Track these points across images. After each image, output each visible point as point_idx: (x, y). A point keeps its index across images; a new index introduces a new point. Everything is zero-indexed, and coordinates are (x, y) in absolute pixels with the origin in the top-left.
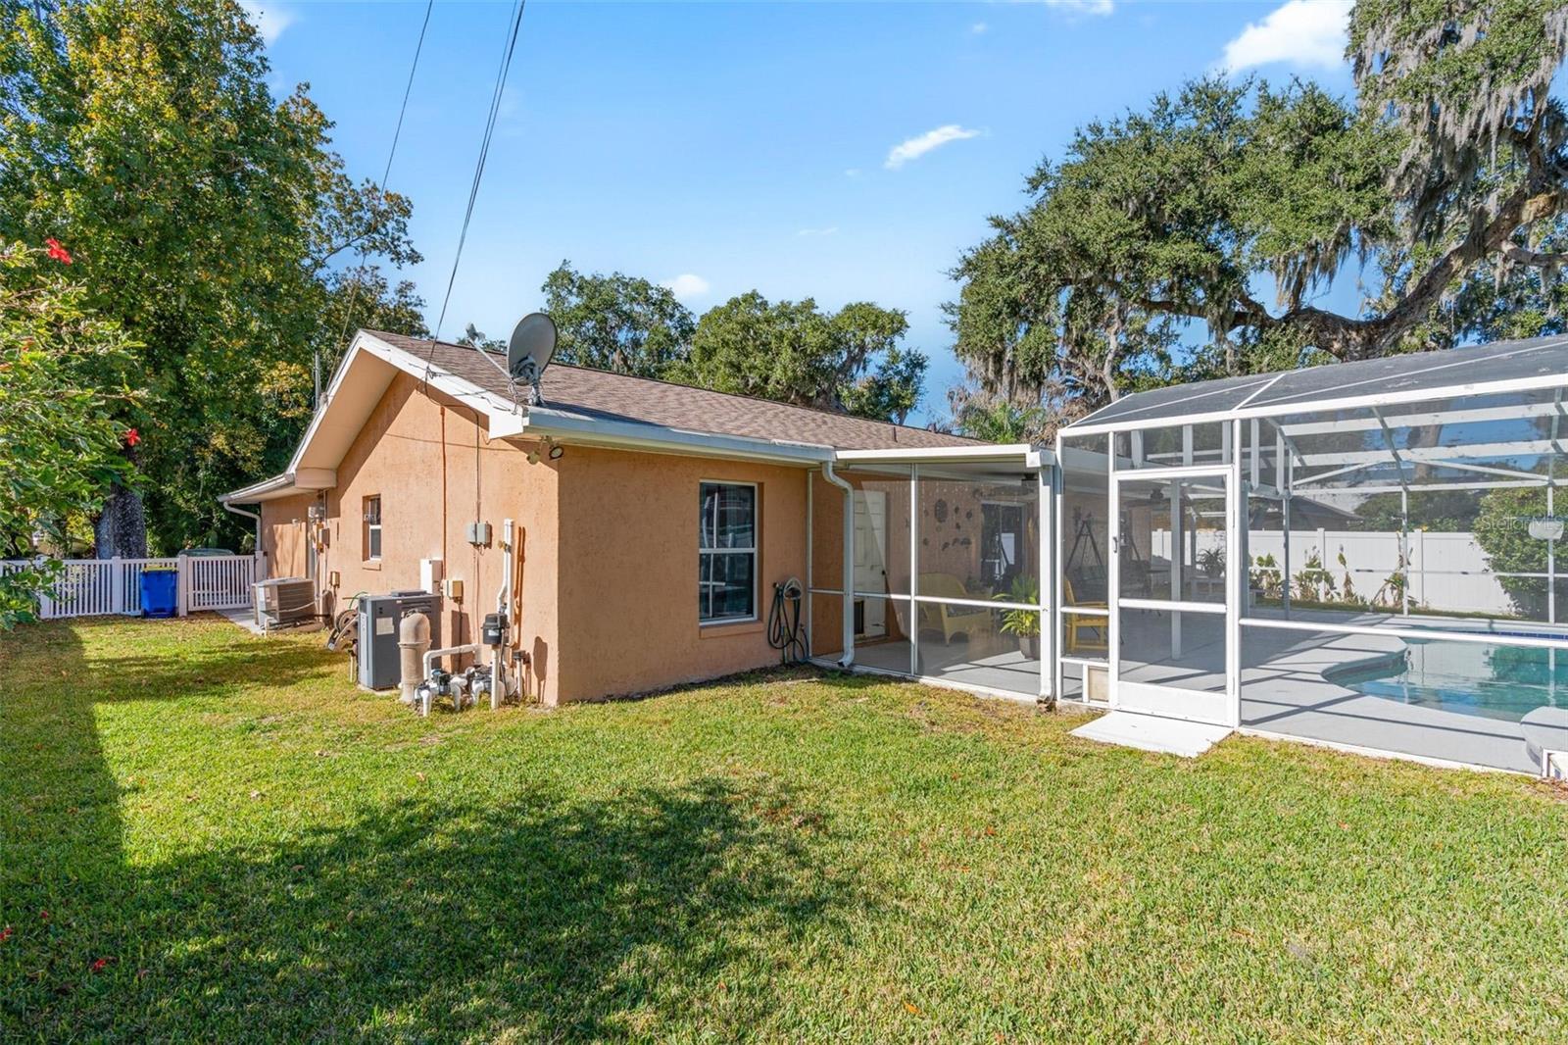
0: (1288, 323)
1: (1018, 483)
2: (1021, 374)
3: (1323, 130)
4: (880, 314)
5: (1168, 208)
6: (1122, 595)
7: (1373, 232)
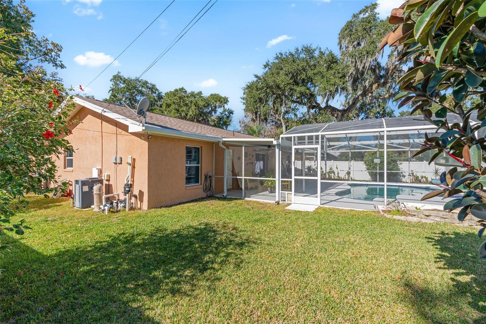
0: (325, 109)
1: (266, 148)
2: (262, 118)
3: (333, 62)
4: (221, 97)
5: (299, 77)
6: (295, 175)
7: (343, 89)
